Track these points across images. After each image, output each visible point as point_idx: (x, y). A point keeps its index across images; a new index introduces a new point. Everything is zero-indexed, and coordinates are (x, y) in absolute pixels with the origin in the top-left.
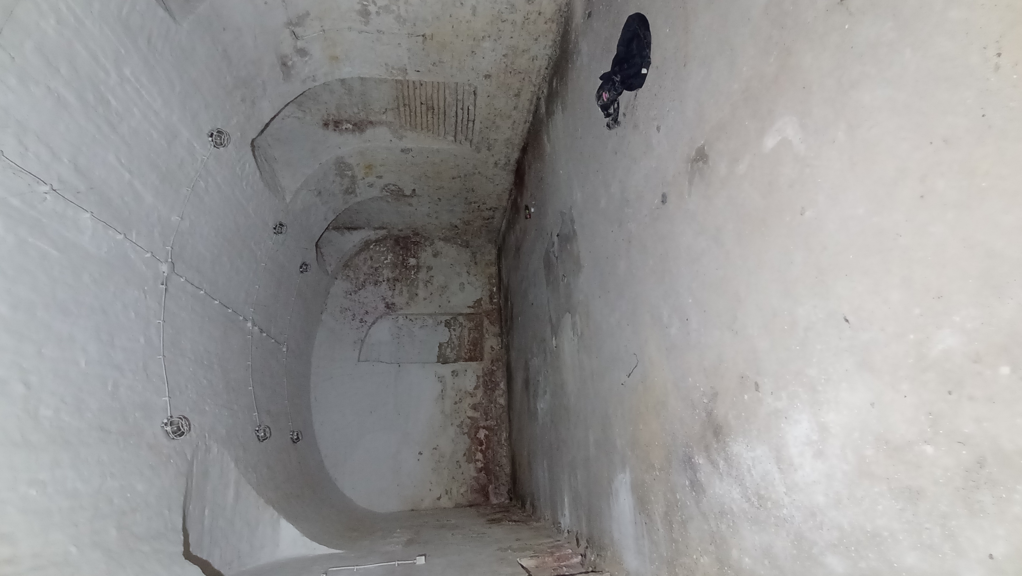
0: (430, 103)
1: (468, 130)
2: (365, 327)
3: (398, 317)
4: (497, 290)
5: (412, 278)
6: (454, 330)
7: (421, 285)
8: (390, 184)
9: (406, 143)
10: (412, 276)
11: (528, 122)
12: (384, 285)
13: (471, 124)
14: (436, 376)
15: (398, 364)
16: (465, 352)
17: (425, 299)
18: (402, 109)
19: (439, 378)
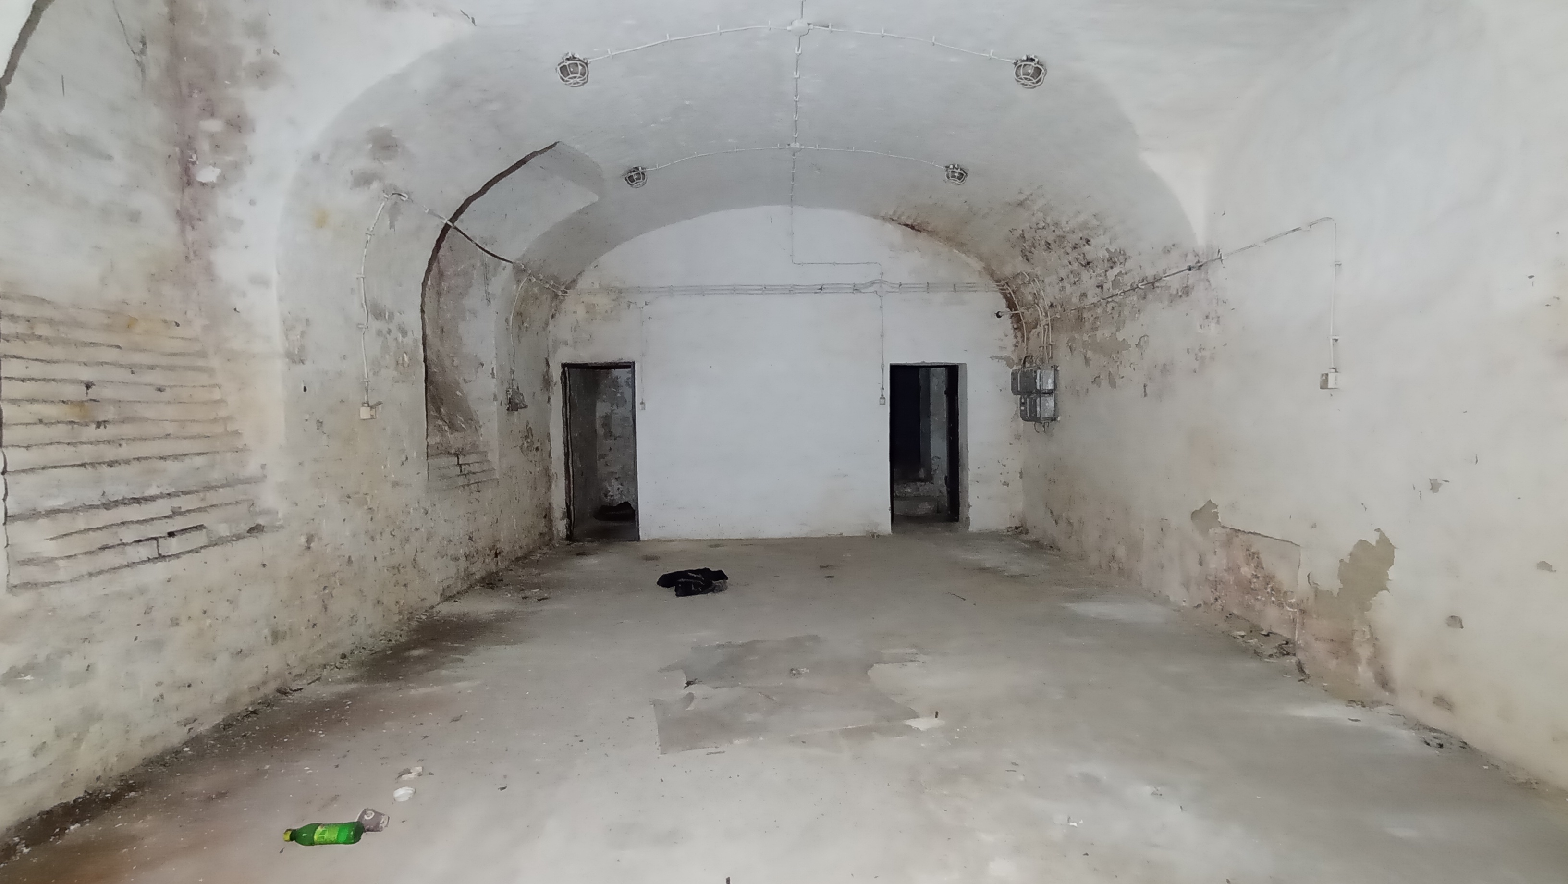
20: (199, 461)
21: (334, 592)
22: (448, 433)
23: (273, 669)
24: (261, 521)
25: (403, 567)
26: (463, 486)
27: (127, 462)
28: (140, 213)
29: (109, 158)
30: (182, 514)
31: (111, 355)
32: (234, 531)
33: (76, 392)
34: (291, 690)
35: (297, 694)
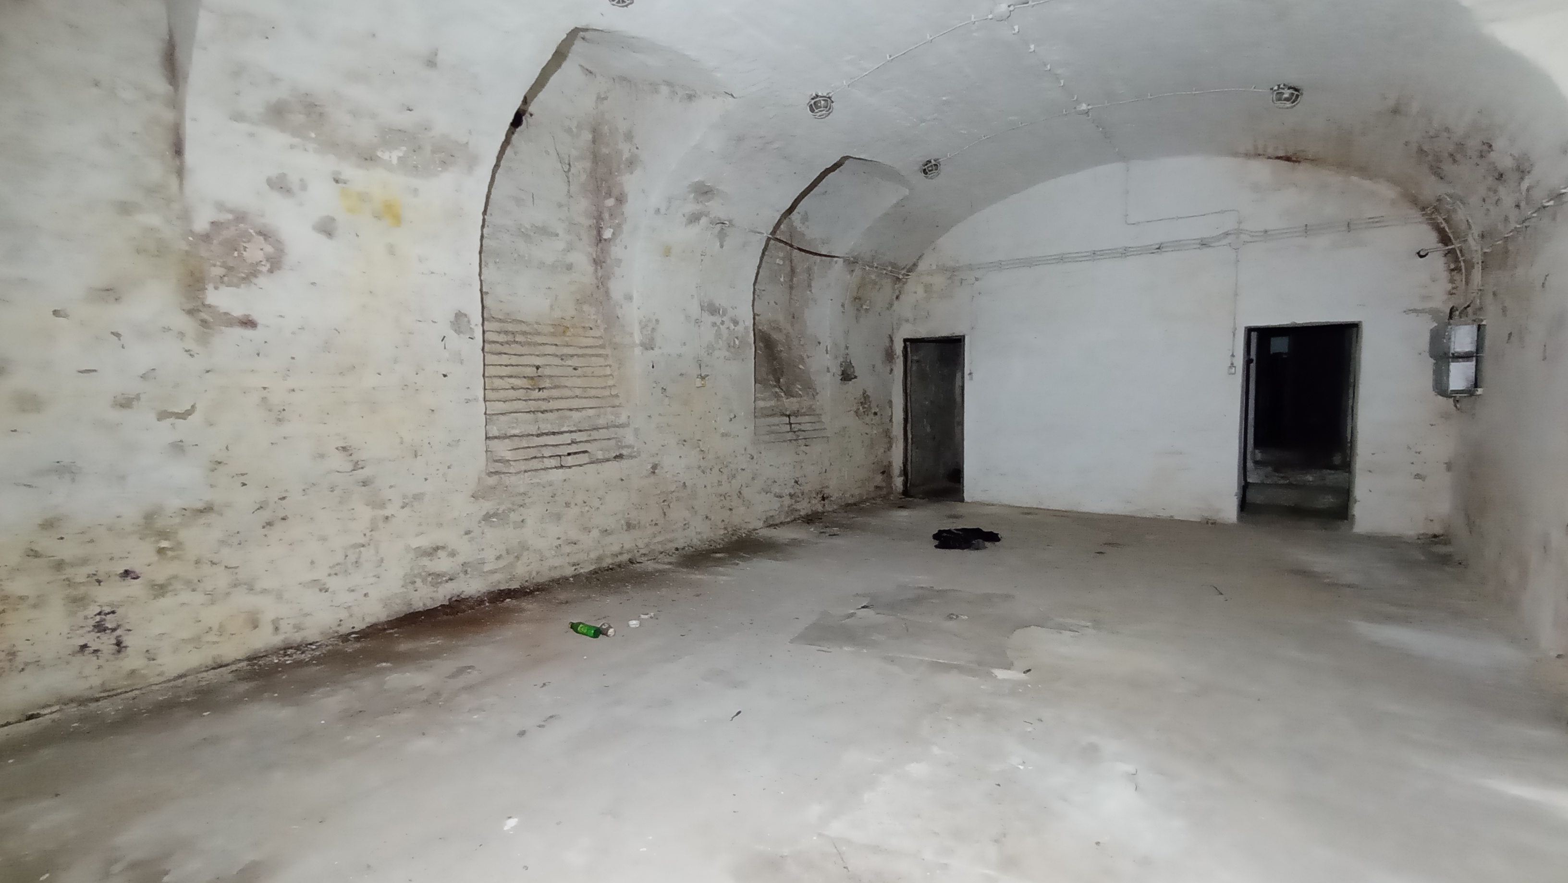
20: (591, 412)
21: (671, 505)
22: (784, 398)
23: (627, 546)
24: (624, 452)
25: (729, 496)
26: (790, 440)
27: (551, 411)
28: (572, 264)
29: (557, 235)
30: (576, 443)
31: (551, 350)
32: (607, 456)
33: (531, 372)
34: (636, 561)
35: (638, 565)
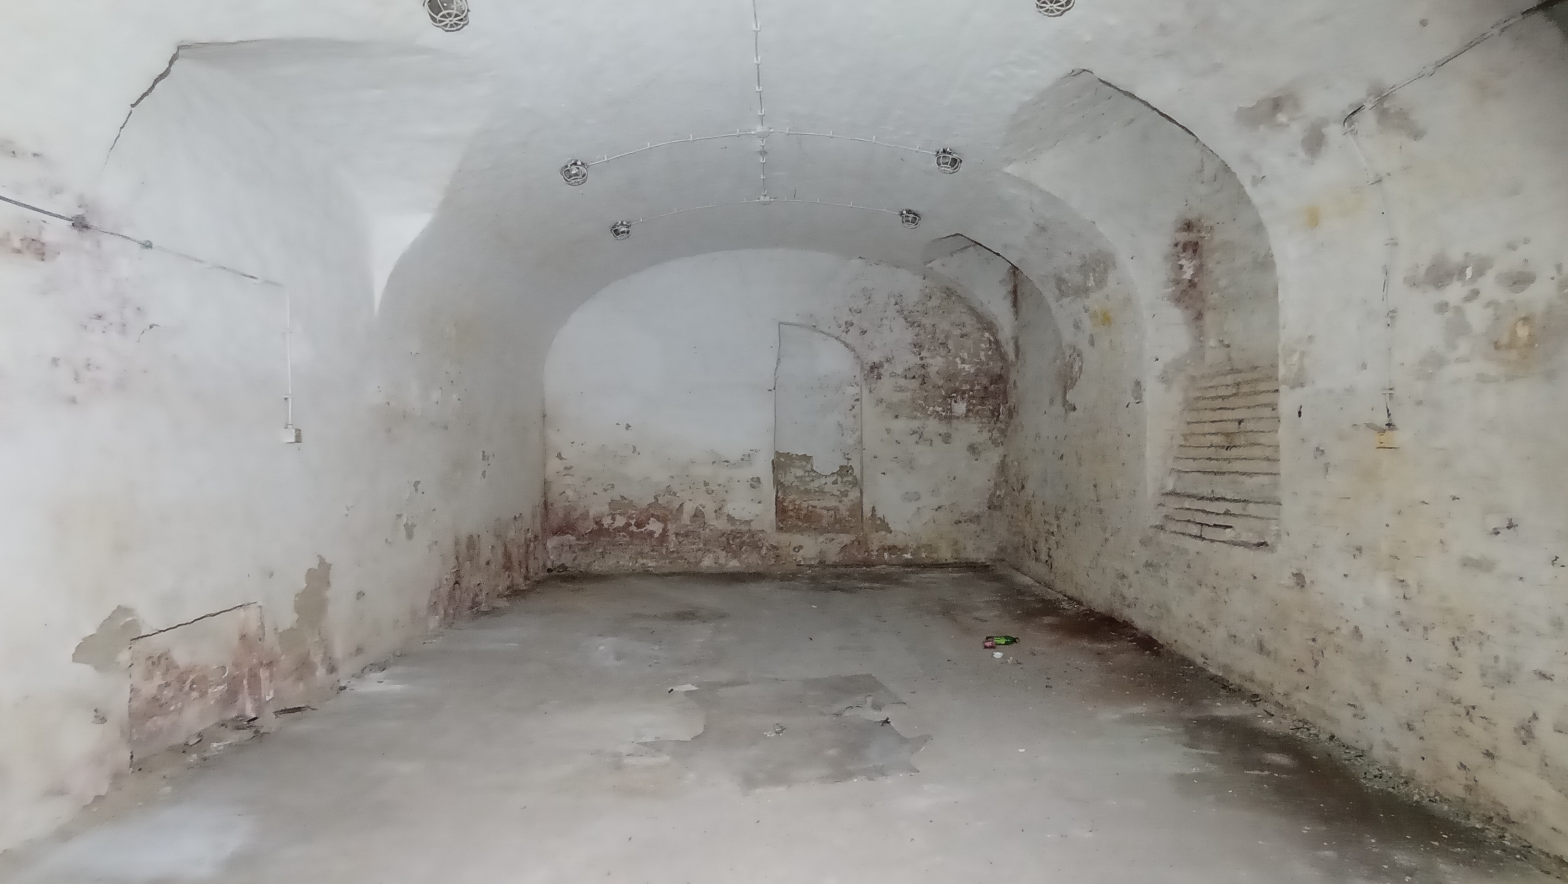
0: (1241, 440)
1: (1184, 523)
2: (838, 332)
3: (858, 385)
4: (907, 559)
5: (927, 407)
6: (835, 483)
7: (915, 424)
8: (1082, 363)
9: (1153, 390)
10: (931, 408)
11: (1204, 663)
12: (914, 360)
13: (1195, 530)
14: (751, 450)
15: (775, 389)
16: (794, 501)
17: (888, 431)
18: (1229, 379)
19: (749, 455)
24: (1269, 541)
32: (1251, 540)
33: (1233, 427)
